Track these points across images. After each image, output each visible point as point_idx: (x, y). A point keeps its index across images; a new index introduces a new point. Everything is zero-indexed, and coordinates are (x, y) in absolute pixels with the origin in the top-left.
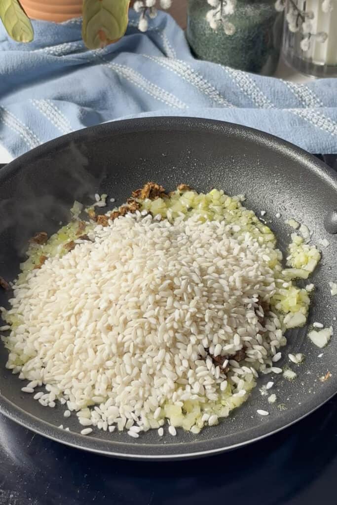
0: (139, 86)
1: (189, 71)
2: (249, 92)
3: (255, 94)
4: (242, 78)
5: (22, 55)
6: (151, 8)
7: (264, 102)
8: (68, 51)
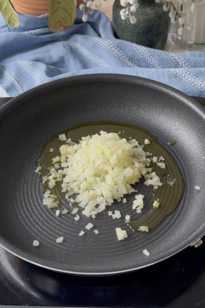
0: (84, 54)
1: (111, 45)
2: (146, 59)
3: (150, 60)
4: (142, 50)
5: (15, 35)
6: (89, 8)
7: (155, 64)
8: (43, 33)
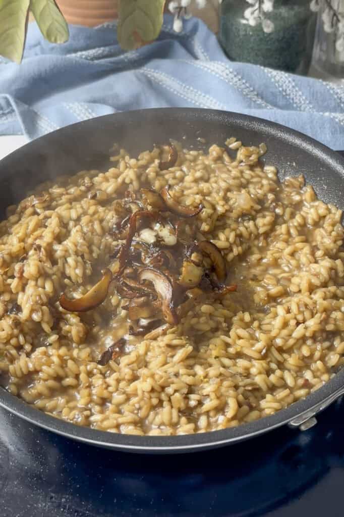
0: (172, 90)
1: (227, 70)
2: (288, 92)
3: (293, 94)
4: (281, 77)
6: (185, 8)
7: (303, 102)
8: (101, 56)
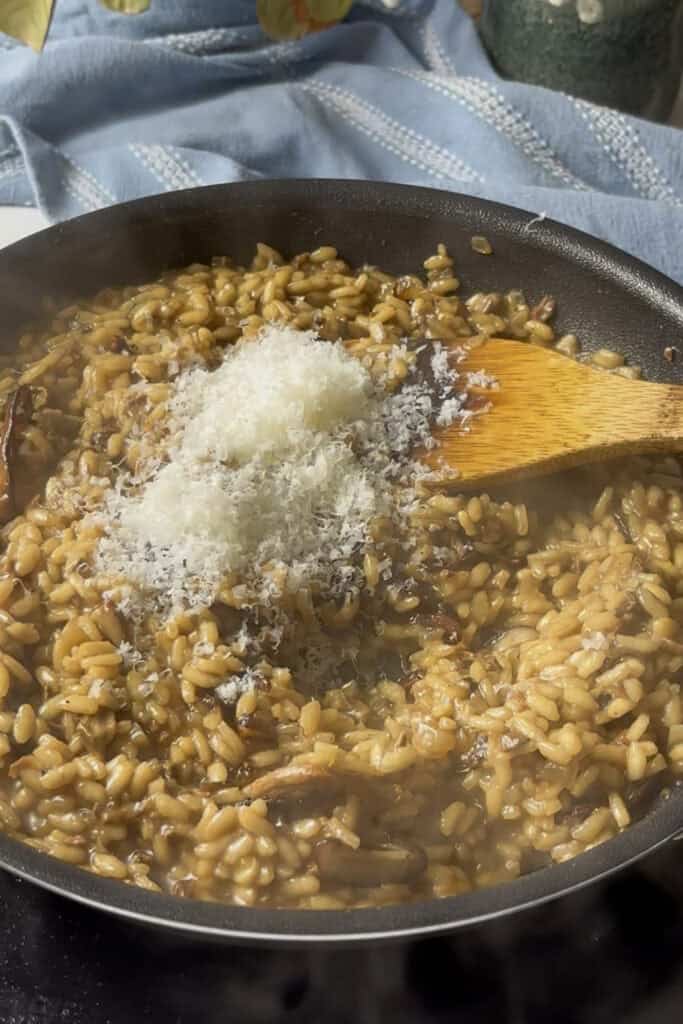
0: (369, 133)
1: (493, 99)
2: (622, 156)
3: (634, 161)
4: (611, 123)
5: (116, 48)
7: (653, 180)
8: (217, 46)
